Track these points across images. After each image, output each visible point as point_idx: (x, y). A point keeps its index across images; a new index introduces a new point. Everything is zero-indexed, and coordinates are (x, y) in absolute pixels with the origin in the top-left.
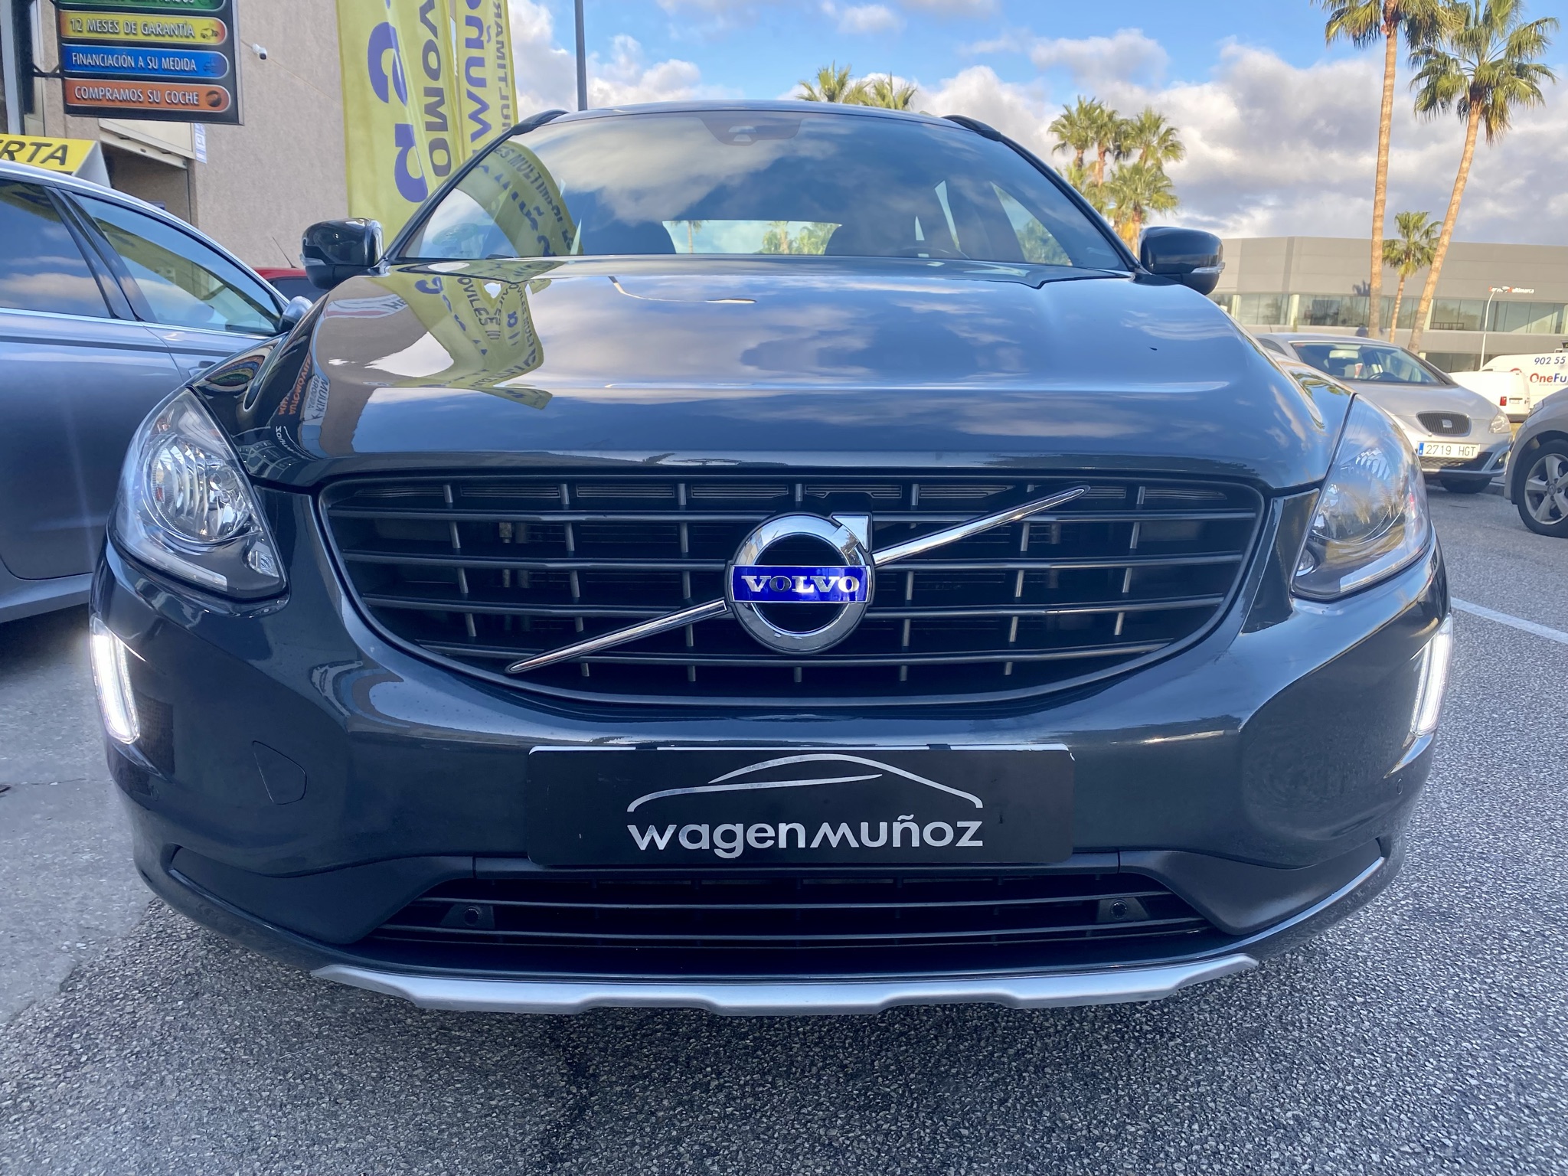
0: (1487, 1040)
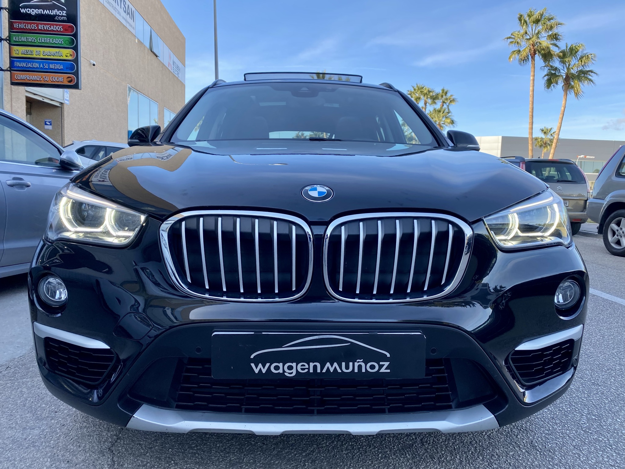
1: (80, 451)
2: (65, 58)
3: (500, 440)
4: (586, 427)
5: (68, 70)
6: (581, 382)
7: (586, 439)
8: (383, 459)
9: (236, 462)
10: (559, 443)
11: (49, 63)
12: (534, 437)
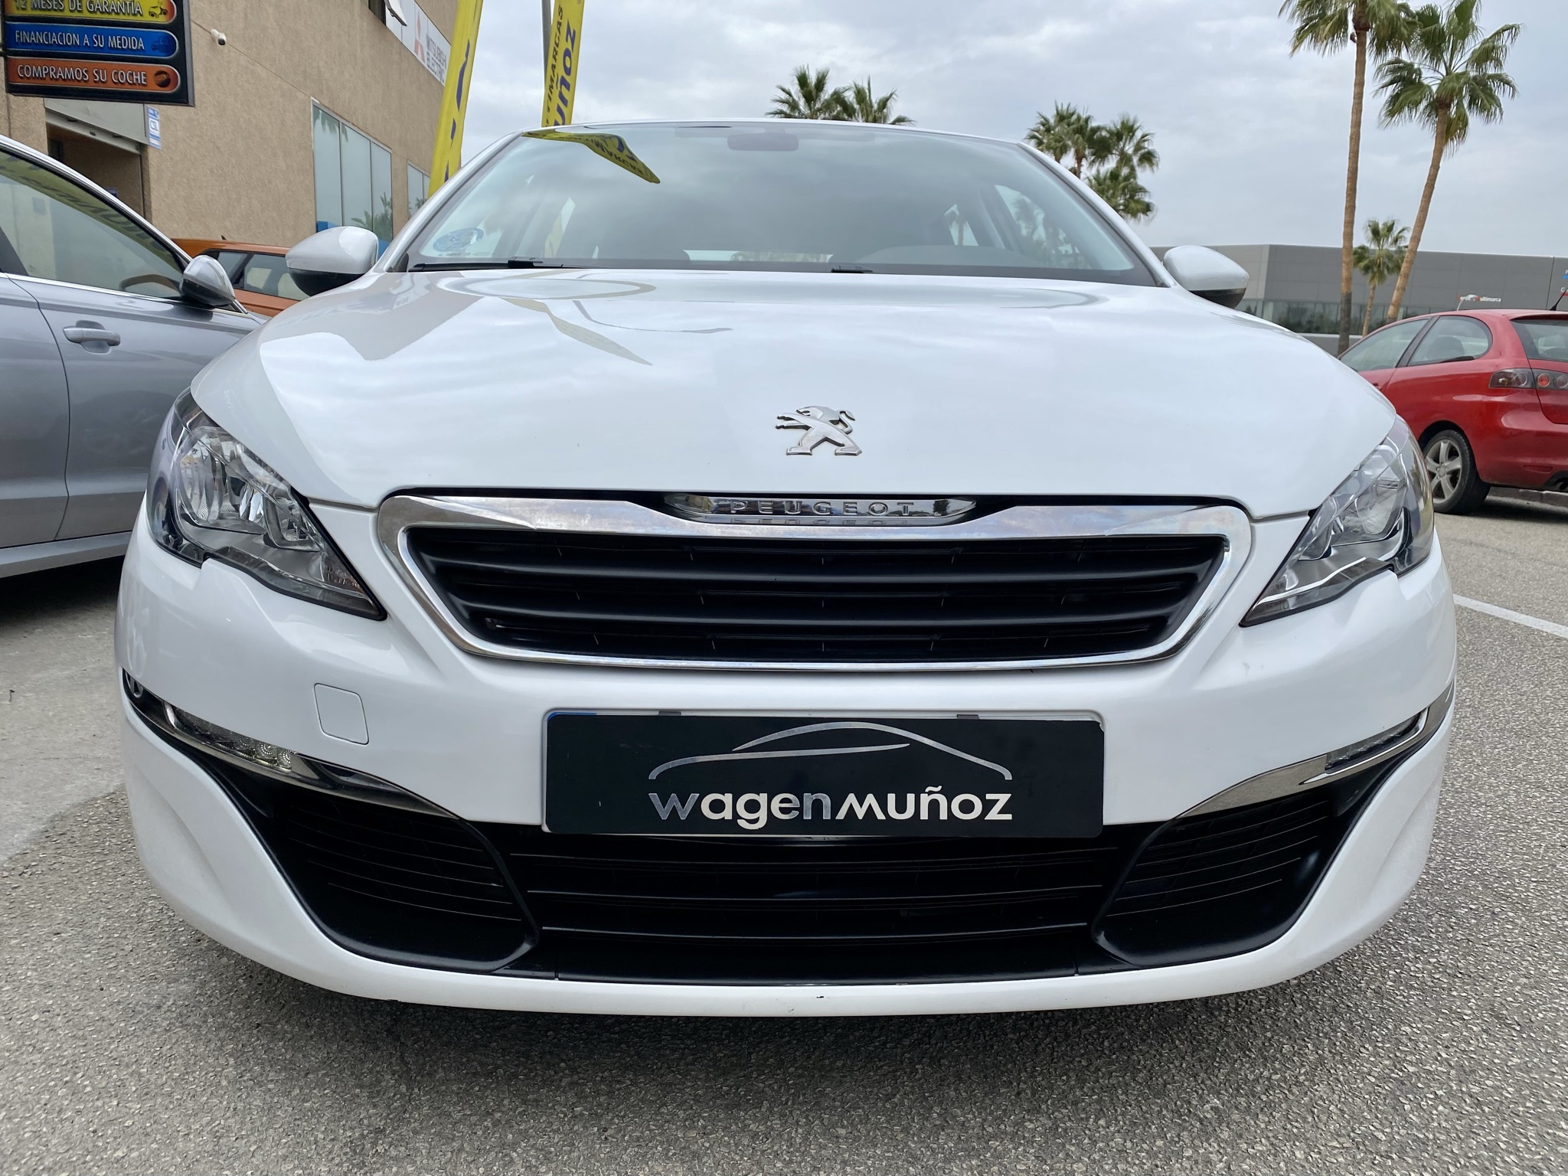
0: (1429, 1022)
1: (312, 1037)
2: (147, 19)
5: (157, 52)
8: (1118, 1053)
9: (733, 1065)
11: (107, 34)
12: (1495, 994)
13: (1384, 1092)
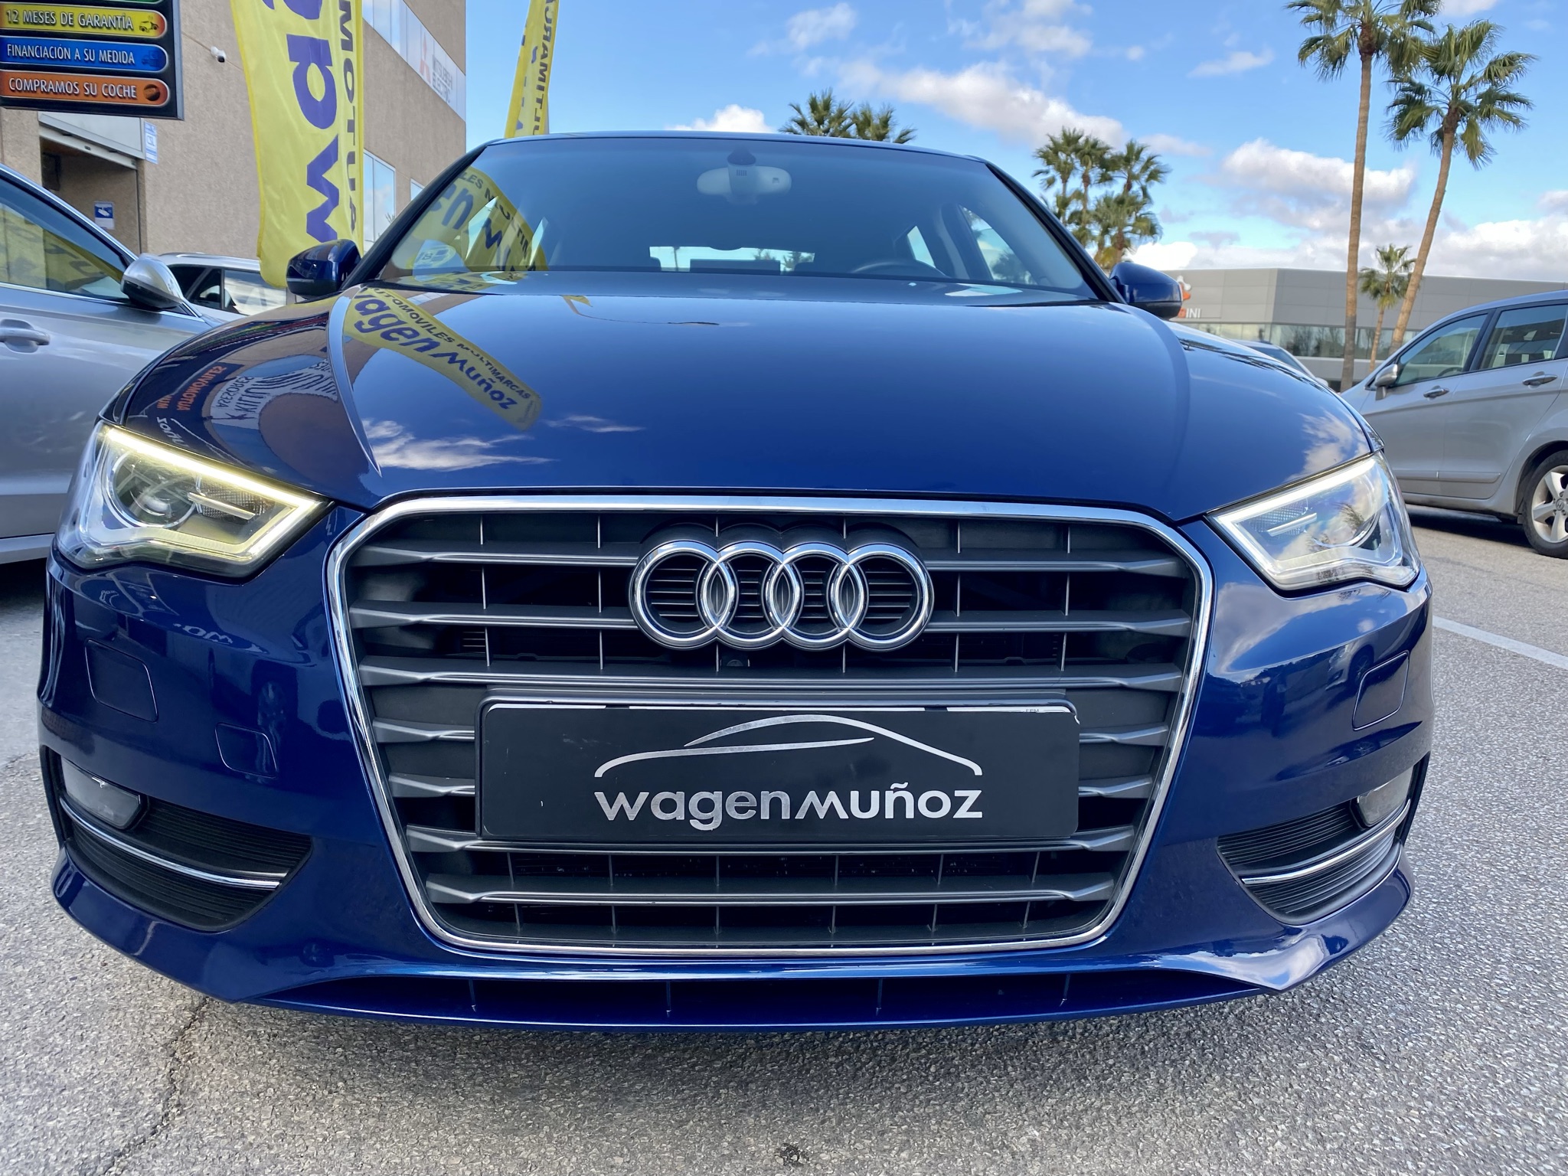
2: (139, 34)
3: (1270, 1029)
4: (1508, 995)
5: (148, 66)
6: (1492, 873)
7: (1512, 1027)
8: (942, 1080)
9: (524, 1086)
10: (1434, 1038)
11: (97, 48)
12: (1366, 1021)
13: (1221, 1126)
